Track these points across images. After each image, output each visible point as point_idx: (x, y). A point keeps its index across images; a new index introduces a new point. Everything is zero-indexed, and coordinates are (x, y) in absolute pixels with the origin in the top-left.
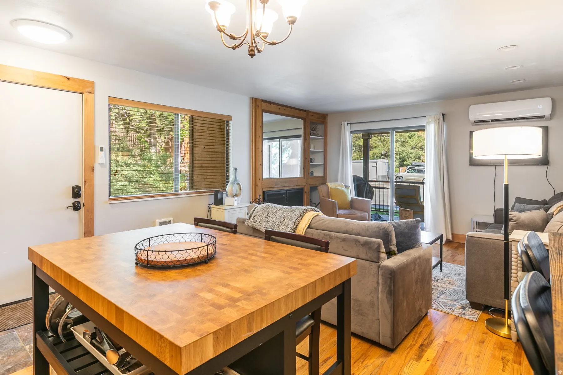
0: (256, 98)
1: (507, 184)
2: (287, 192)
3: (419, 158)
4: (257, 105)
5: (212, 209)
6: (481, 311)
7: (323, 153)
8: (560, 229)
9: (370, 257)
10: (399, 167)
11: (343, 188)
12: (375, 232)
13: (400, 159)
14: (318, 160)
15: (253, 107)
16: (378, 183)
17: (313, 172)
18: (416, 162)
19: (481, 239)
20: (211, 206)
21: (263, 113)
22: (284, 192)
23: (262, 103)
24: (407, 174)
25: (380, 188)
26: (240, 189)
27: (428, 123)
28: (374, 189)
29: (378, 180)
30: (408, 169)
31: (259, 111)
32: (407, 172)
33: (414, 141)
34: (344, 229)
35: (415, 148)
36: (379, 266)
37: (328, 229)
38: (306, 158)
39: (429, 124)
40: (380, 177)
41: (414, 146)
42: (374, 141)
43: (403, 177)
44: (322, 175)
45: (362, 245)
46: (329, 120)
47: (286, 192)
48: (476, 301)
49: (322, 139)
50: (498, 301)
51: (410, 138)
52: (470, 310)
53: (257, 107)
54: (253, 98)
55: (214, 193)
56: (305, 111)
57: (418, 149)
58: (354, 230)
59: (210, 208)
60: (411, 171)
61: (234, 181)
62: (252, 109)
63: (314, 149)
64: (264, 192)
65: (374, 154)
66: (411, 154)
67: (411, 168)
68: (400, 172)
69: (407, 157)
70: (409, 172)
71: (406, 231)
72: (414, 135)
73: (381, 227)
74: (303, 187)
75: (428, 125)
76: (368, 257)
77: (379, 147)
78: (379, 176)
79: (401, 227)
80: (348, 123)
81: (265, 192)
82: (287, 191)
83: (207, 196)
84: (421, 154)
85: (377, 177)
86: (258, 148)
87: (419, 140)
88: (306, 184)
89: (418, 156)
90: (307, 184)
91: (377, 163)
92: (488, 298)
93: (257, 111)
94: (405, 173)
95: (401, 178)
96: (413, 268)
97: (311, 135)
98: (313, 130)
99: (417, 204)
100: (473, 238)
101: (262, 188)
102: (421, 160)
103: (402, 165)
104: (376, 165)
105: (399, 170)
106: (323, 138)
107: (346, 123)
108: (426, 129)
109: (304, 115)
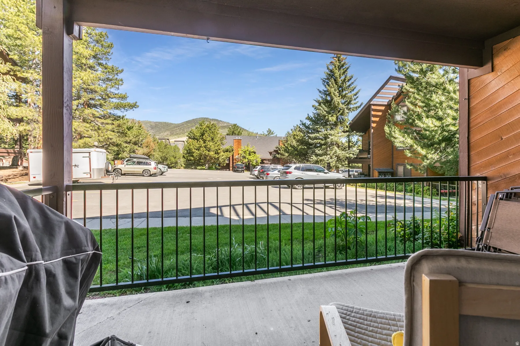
3: (134, 152)
10: (113, 160)
18: (133, 155)
24: (126, 166)
30: (126, 162)
41: (129, 141)
42: (85, 128)
43: (122, 169)
51: (129, 130)
60: (129, 163)
65: (85, 143)
66: (126, 148)
67: (130, 160)
69: (121, 150)
70: (128, 164)
72: (132, 128)
78: (93, 169)
84: (135, 148)
85: (90, 171)
87: (139, 132)
89: (132, 150)
91: (90, 153)
94: (124, 165)
95: (119, 170)
103: (116, 158)
104: (88, 156)
105: (115, 163)
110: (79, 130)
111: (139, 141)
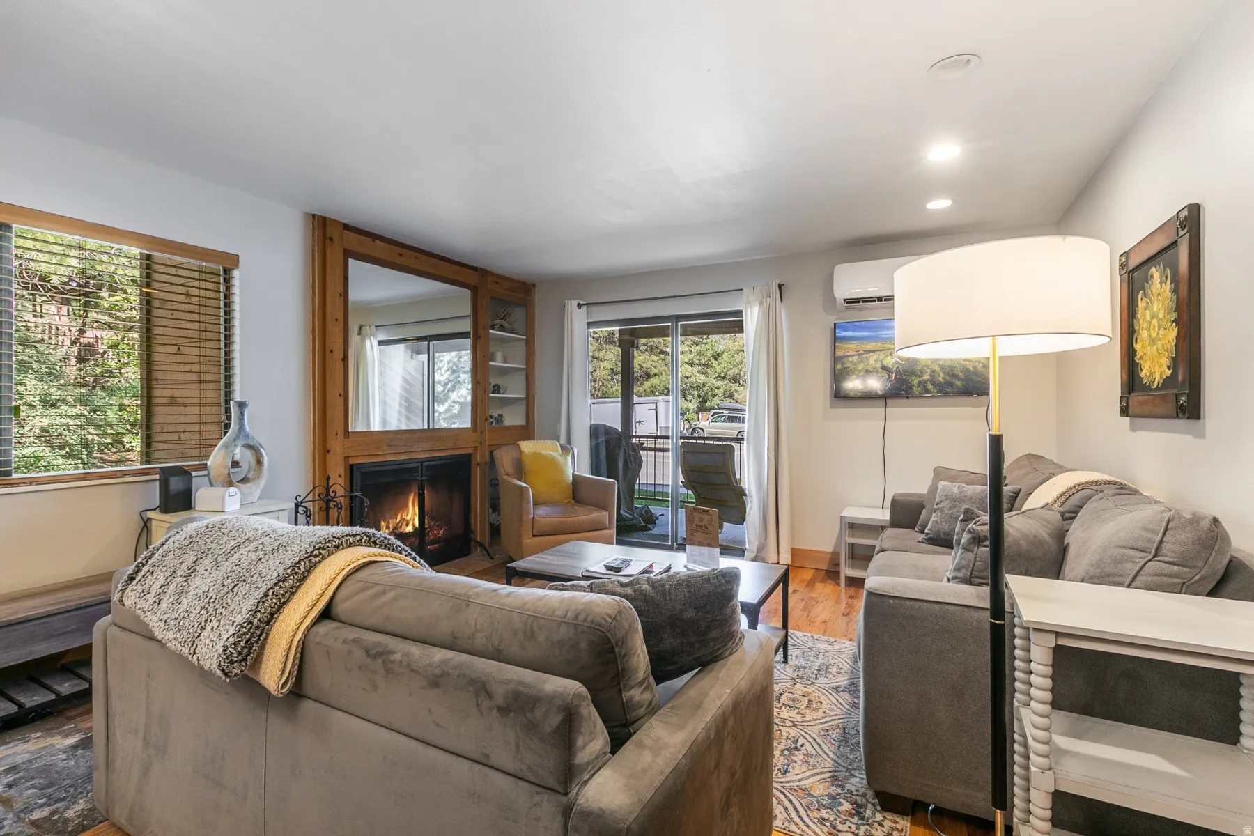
0: (324, 218)
1: (997, 433)
2: (422, 465)
3: (731, 396)
4: (328, 235)
5: (154, 523)
6: (908, 815)
7: (524, 373)
8: (1141, 573)
9: (530, 768)
10: (697, 413)
11: (554, 454)
12: (561, 643)
13: (699, 396)
14: (514, 390)
15: (313, 240)
16: (660, 441)
17: (502, 417)
18: (727, 403)
19: (908, 603)
20: (150, 514)
21: (350, 260)
22: (414, 465)
23: (346, 232)
24: (711, 424)
25: (655, 450)
26: (259, 462)
27: (749, 303)
28: (643, 453)
29: (659, 435)
30: (712, 416)
31: (335, 254)
32: (710, 420)
33: (723, 365)
34: (444, 629)
35: (724, 378)
36: (567, 811)
37: (390, 628)
38: (479, 383)
39: (751, 308)
40: (663, 430)
41: (723, 375)
43: (705, 430)
44: (523, 423)
45: (500, 709)
46: (538, 298)
47: (419, 464)
48: (893, 790)
49: (523, 339)
50: (957, 790)
51: (716, 359)
52: (879, 817)
53: (328, 241)
54: (314, 216)
55: (157, 477)
56: (475, 269)
57: (730, 380)
58: (480, 635)
59: (146, 524)
61: (235, 440)
62: (313, 246)
63: (505, 363)
64: (352, 466)
65: (652, 387)
66: (718, 388)
67: (717, 413)
68: (698, 420)
69: (710, 393)
70: (715, 420)
71: (690, 614)
73: (585, 620)
74: (470, 451)
75: (749, 309)
76: (524, 767)
77: (661, 374)
78: (660, 427)
79: (670, 600)
80: (581, 302)
81: (355, 468)
82: (422, 462)
83: (139, 485)
84: (733, 389)
86: (331, 351)
88: (478, 444)
89: (728, 393)
90: (481, 443)
91: (656, 403)
92: (930, 783)
93: (328, 252)
94: (708, 422)
95: (701, 431)
96: (713, 764)
97: (493, 327)
98: (501, 319)
99: (729, 484)
100: (886, 599)
101: (347, 458)
102: (734, 399)
103: (702, 409)
104: (654, 408)
105: (698, 417)
106: (525, 337)
107: (575, 303)
108: (744, 318)
109: (473, 278)
110: (644, 366)
111: (739, 374)
